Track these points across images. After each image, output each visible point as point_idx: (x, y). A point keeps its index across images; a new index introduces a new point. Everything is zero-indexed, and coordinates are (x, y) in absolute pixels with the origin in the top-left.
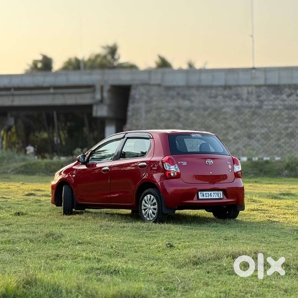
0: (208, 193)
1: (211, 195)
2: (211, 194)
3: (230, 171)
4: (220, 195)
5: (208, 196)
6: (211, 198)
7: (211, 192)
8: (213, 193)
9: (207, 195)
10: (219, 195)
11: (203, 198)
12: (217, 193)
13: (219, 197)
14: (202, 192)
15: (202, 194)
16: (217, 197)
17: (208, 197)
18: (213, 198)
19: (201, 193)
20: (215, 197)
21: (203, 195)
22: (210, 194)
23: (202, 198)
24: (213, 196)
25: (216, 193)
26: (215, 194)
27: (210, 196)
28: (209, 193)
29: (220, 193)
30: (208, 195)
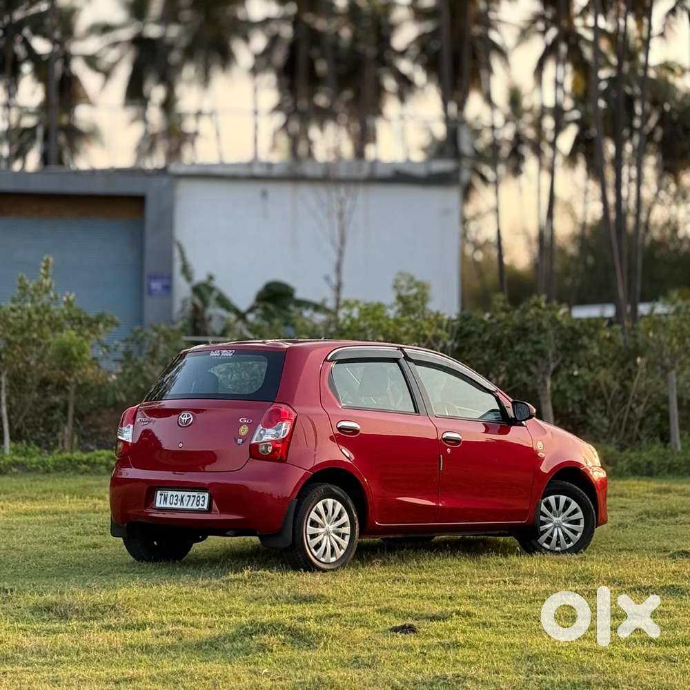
0: (177, 496)
1: (182, 501)
2: (182, 498)
3: (240, 441)
4: (203, 501)
5: (175, 501)
6: (182, 507)
7: (183, 493)
8: (188, 496)
9: (175, 498)
10: (201, 502)
11: (165, 506)
12: (197, 496)
13: (200, 507)
14: (165, 493)
15: (163, 497)
16: (195, 507)
17: (176, 504)
18: (185, 507)
19: (161, 495)
20: (189, 507)
21: (165, 499)
22: (180, 498)
23: (162, 506)
24: (185, 503)
25: (194, 496)
26: (192, 499)
27: (179, 503)
28: (180, 494)
29: (203, 497)
30: (177, 500)
